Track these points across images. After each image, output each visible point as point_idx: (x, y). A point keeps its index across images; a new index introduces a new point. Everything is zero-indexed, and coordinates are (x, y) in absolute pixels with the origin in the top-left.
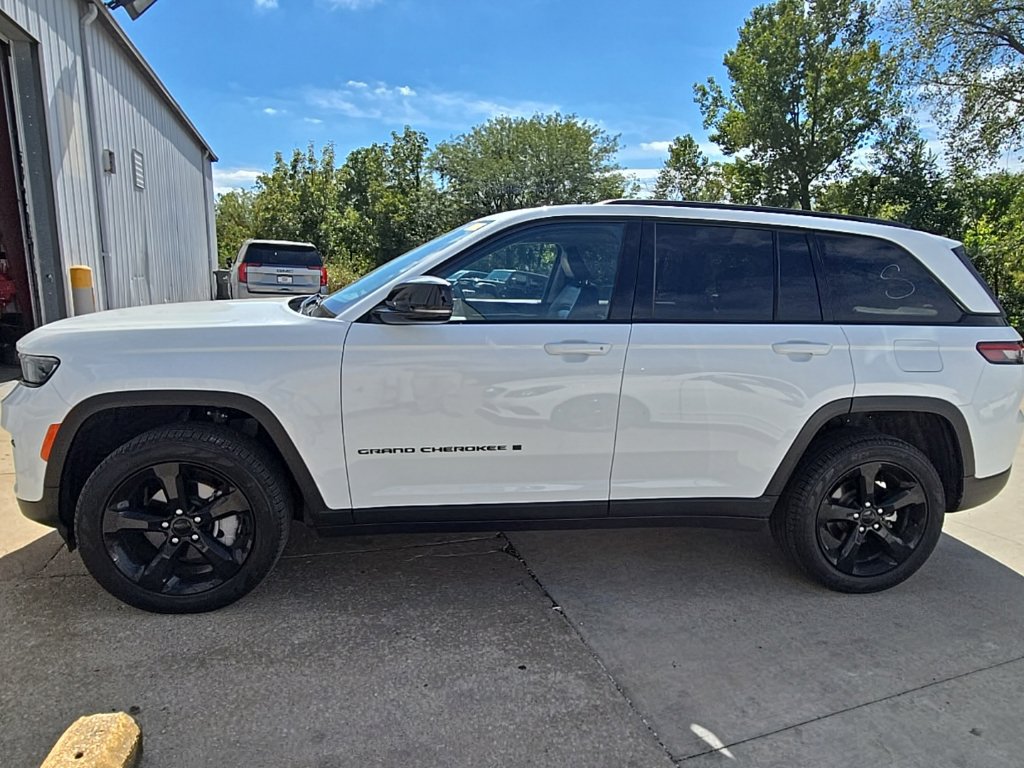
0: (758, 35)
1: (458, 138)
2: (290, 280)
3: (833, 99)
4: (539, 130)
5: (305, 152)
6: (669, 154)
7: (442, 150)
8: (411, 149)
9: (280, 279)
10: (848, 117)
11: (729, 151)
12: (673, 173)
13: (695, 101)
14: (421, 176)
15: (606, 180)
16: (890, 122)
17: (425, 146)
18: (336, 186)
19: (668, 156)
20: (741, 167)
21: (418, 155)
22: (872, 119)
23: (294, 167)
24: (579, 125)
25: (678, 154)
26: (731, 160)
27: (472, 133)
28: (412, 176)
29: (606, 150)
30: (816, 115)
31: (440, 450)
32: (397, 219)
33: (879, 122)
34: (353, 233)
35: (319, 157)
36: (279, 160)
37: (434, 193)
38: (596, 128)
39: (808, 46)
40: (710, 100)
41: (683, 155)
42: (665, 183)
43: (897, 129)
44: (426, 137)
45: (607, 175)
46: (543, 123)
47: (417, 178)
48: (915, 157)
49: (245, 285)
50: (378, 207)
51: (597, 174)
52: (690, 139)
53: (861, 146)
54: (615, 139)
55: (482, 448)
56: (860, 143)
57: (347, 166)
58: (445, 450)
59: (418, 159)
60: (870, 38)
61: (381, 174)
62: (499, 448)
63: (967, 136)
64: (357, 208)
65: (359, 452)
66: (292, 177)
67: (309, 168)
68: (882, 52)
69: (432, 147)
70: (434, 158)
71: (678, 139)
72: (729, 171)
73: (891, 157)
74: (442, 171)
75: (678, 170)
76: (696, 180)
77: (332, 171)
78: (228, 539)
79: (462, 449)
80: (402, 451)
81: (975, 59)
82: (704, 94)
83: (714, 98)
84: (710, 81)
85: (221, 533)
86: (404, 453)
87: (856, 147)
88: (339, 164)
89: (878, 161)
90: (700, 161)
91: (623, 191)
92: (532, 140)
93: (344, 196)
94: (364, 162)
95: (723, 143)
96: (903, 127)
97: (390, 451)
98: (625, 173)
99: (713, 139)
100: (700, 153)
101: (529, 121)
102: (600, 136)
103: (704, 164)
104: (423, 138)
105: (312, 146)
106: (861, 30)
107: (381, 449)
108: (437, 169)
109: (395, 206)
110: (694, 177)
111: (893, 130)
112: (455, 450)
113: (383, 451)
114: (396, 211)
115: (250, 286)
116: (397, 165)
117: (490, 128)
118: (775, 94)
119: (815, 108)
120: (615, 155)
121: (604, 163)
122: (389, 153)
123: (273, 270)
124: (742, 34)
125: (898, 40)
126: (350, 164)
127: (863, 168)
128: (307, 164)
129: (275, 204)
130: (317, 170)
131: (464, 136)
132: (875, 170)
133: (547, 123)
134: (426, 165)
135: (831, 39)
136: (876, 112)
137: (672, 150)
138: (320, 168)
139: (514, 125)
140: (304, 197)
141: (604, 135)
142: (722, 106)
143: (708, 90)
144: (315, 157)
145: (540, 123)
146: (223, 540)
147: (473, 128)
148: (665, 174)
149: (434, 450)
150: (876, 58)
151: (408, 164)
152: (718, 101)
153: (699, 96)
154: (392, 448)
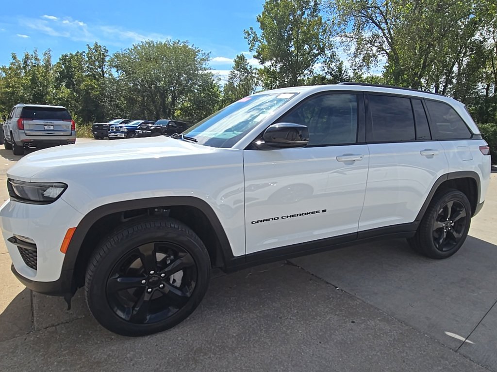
0: (272, 9)
1: (125, 50)
2: (52, 128)
3: (305, 41)
4: (170, 48)
5: (31, 53)
6: (234, 63)
7: (117, 57)
8: (98, 55)
9: (46, 127)
10: (311, 49)
11: (262, 63)
12: (236, 72)
13: (245, 38)
14: (105, 70)
15: (205, 75)
16: (328, 53)
17: (106, 54)
18: (53, 75)
19: (234, 64)
20: (267, 71)
21: (103, 59)
22: (322, 51)
23: (25, 62)
24: (190, 47)
25: (238, 64)
26: (262, 67)
27: (133, 48)
28: (99, 70)
29: (204, 60)
30: (299, 48)
31: (291, 216)
32: (94, 93)
33: (324, 52)
34: (67, 101)
35: (41, 57)
36: (15, 58)
37: (114, 79)
38: (199, 49)
39: (294, 16)
40: (252, 37)
41: (240, 63)
42: (233, 77)
43: (331, 56)
44: (107, 49)
45: (206, 72)
46: (172, 45)
47: (103, 71)
48: (340, 68)
49: (23, 131)
50: (82, 86)
51: (200, 72)
52: (243, 56)
53: (318, 63)
54: (208, 54)
55: (309, 213)
56: (317, 62)
57: (60, 63)
58: (293, 216)
59: (103, 61)
60: (320, 15)
61: (82, 69)
62: (317, 212)
63: (357, 60)
64: (67, 86)
65: (252, 223)
66: (24, 68)
67: (35, 63)
68: (323, 21)
69: (110, 54)
70: (112, 61)
71: (238, 56)
72: (262, 72)
73: (329, 68)
74: (117, 67)
75: (238, 70)
76: (247, 76)
77: (50, 65)
78: (178, 283)
79: (300, 215)
80: (272, 219)
81: (359, 27)
82: (249, 35)
83: (254, 37)
84: (251, 29)
85: (174, 281)
86: (274, 221)
87: (316, 64)
88: (54, 62)
89: (324, 70)
90: (249, 67)
91: (213, 80)
92: (166, 53)
93: (59, 80)
94: (70, 61)
95: (259, 59)
96: (333, 56)
97: (267, 220)
98: (213, 72)
99: (255, 57)
100: (248, 63)
101: (163, 43)
102: (201, 52)
103: (250, 68)
104: (105, 49)
105: (36, 51)
106: (315, 10)
107: (262, 220)
108: (114, 66)
109: (92, 86)
110: (246, 74)
111: (329, 56)
112: (297, 215)
113: (264, 221)
114: (93, 88)
115: (26, 132)
116: (90, 64)
117: (143, 46)
118: (281, 37)
119: (298, 44)
120: (208, 62)
121: (204, 66)
122: (86, 57)
123: (41, 122)
124: (265, 7)
125: (331, 17)
126: (61, 62)
127: (318, 73)
128: (34, 61)
129: (14, 84)
130: (41, 65)
131: (129, 49)
132: (323, 73)
133: (174, 45)
134: (108, 64)
135: (303, 14)
136: (323, 48)
137: (235, 61)
138: (42, 63)
139: (155, 45)
140: (34, 80)
141: (203, 52)
142: (257, 41)
143: (251, 33)
144: (39, 57)
145: (170, 45)
146: (175, 284)
147: (133, 45)
148: (232, 73)
149: (287, 217)
150: (321, 24)
151: (97, 63)
152: (255, 39)
153: (246, 36)
154: (268, 219)
